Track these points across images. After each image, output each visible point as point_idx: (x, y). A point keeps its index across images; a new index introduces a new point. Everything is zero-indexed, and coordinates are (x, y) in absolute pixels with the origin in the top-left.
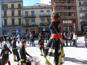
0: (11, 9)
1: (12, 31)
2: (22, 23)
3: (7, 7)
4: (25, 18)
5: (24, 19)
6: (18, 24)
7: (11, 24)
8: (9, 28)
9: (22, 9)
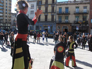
0: (45, 5)
1: (45, 27)
2: (54, 20)
3: (42, 4)
4: (58, 14)
5: (57, 16)
6: (51, 21)
7: (44, 20)
8: (41, 24)
9: (55, 5)
